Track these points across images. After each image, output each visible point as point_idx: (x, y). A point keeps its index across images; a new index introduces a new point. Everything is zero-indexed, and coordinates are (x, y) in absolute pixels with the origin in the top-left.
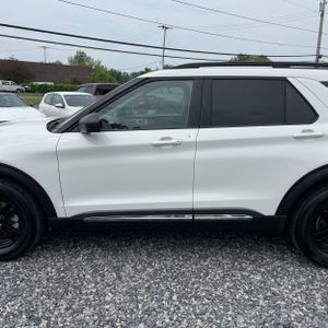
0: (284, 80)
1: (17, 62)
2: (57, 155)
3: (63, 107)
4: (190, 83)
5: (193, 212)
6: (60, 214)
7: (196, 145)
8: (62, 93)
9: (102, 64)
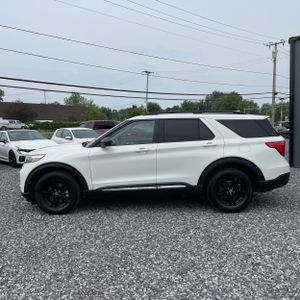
1: (22, 103)
2: (89, 158)
3: (71, 139)
4: (153, 122)
5: (156, 185)
6: (90, 188)
8: (70, 129)
9: (94, 103)
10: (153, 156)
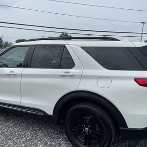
0: (64, 46)
7: (22, 76)
10: (19, 80)
